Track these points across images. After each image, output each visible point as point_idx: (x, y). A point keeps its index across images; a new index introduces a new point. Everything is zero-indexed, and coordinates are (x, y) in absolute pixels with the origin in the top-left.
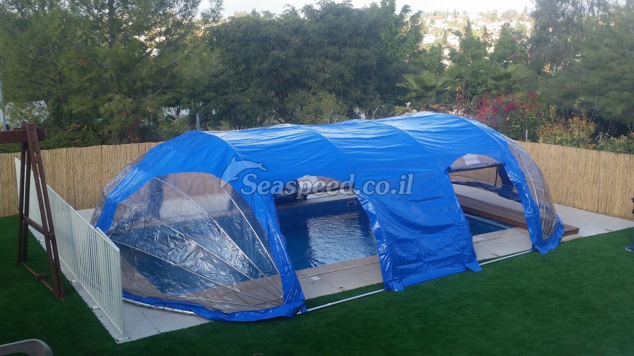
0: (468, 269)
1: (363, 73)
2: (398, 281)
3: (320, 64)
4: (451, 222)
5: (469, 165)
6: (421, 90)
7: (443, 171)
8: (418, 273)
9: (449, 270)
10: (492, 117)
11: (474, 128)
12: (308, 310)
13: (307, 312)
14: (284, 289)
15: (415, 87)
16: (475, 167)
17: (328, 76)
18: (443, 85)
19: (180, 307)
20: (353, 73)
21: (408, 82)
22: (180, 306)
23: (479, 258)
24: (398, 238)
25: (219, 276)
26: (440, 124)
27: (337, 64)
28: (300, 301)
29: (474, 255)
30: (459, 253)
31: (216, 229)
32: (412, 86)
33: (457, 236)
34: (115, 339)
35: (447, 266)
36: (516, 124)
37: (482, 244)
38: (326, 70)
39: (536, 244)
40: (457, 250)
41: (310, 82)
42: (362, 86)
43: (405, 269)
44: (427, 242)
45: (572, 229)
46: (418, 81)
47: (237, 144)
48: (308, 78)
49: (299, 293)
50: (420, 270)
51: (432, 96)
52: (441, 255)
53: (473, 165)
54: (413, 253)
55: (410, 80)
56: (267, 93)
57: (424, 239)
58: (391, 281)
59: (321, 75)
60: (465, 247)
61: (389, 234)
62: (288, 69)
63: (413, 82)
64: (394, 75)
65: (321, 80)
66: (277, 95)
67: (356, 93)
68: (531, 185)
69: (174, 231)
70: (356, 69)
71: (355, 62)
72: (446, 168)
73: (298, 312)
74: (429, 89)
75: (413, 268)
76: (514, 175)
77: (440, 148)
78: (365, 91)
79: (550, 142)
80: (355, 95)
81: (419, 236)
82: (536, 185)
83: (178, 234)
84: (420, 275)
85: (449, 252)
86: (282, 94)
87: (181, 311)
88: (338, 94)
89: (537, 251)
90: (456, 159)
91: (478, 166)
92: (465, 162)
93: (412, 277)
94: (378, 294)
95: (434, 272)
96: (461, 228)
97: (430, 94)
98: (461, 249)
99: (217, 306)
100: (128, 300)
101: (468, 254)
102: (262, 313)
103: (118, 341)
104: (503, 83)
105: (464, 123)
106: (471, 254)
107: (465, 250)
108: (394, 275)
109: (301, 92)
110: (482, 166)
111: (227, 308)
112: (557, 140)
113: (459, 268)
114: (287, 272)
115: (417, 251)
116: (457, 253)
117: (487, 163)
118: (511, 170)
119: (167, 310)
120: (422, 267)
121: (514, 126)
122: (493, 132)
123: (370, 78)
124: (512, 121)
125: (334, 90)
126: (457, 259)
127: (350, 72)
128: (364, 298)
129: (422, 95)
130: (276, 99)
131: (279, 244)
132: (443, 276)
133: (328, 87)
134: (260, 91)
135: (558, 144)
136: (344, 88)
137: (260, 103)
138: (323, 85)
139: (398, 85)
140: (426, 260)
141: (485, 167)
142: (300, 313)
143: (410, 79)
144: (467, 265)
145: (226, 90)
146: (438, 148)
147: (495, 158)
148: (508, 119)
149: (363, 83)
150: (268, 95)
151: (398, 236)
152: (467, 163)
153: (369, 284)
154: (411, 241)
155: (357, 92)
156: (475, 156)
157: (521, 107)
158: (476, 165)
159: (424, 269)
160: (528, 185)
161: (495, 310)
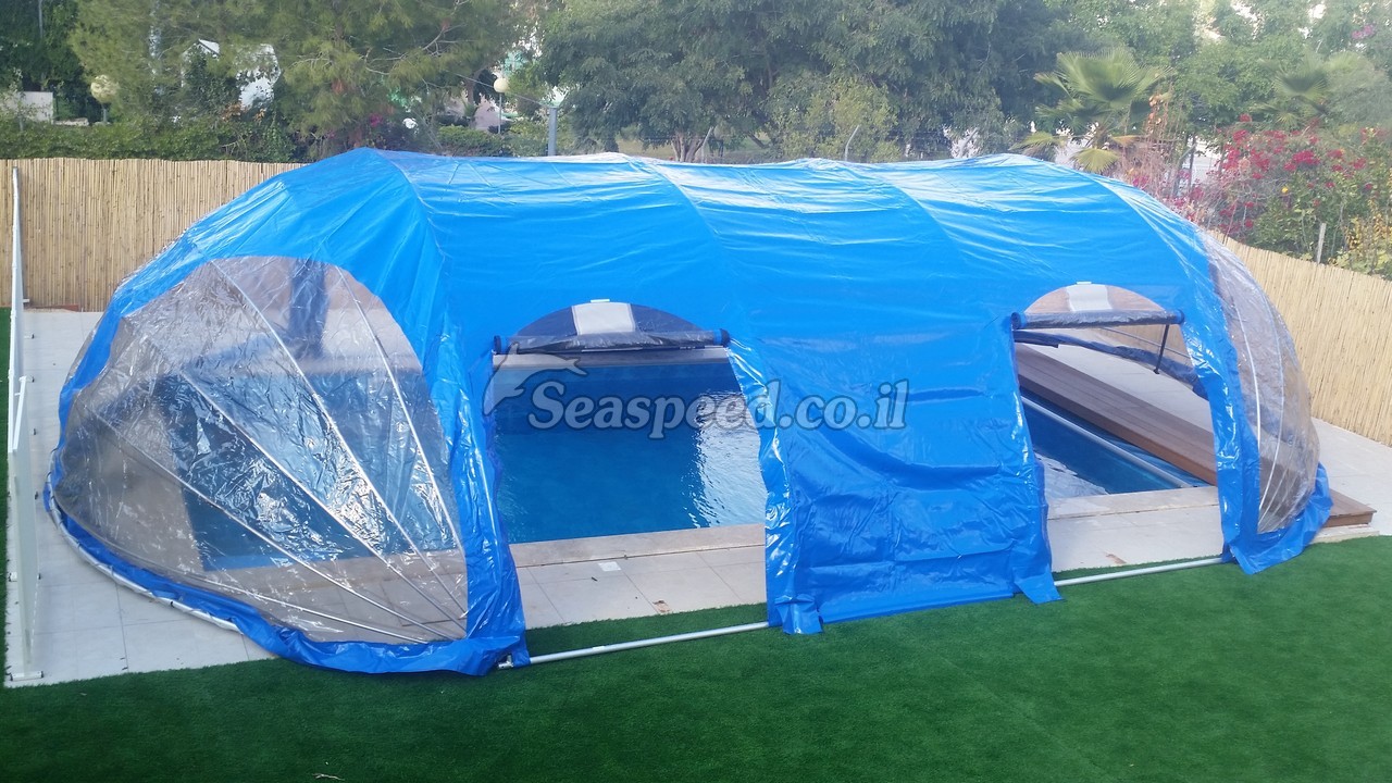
0: (1018, 592)
1: (961, 41)
2: (808, 606)
3: (858, 11)
4: (994, 465)
5: (1079, 315)
6: (1096, 97)
7: (998, 323)
8: (872, 589)
9: (966, 588)
10: (1250, 183)
11: (1122, 211)
12: (533, 660)
13: (530, 665)
14: (470, 599)
15: (1083, 85)
16: (1093, 320)
17: (872, 41)
18: (1151, 89)
19: (208, 607)
20: (933, 37)
21: (1065, 71)
22: (210, 605)
23: (1058, 565)
24: (828, 494)
25: (305, 543)
26: (1032, 193)
27: (897, 13)
28: (512, 633)
29: (1043, 555)
30: (1002, 546)
31: (316, 417)
32: (1075, 83)
33: (1003, 501)
34: (8, 671)
35: (962, 578)
36: (1304, 206)
37: (1094, 522)
38: (872, 25)
39: (1235, 543)
40: (997, 539)
41: (829, 52)
42: (959, 74)
43: (835, 577)
44: (914, 510)
45: (1353, 512)
46: (1091, 72)
47: (442, 194)
48: (828, 42)
49: (513, 612)
50: (880, 581)
51: (1120, 113)
52: (949, 547)
53: (1090, 314)
54: (867, 535)
55: (1071, 68)
56: (726, 71)
57: (908, 501)
58: (789, 603)
59: (858, 36)
60: (1021, 534)
61: (800, 479)
62: (779, 15)
63: (1079, 71)
64: (1044, 53)
65: (855, 50)
66: (750, 77)
67: (939, 89)
68: (1251, 383)
69: (215, 412)
70: (945, 29)
71: (942, 11)
72: (1010, 315)
73: (504, 661)
74: (1114, 93)
75: (859, 574)
76: (1204, 352)
77: (1006, 259)
78: (964, 87)
79: (1362, 266)
80: (935, 94)
81: (893, 492)
82: (1264, 384)
83: (221, 418)
84: (876, 594)
85: (975, 542)
86: (760, 78)
87: (207, 616)
88: (896, 88)
89: (1235, 561)
90: (1044, 293)
91: (1101, 319)
92: (1067, 304)
93: (854, 596)
94: (743, 636)
95: (923, 589)
96: (1018, 481)
97: (1115, 106)
98: (1009, 536)
99: (292, 620)
100: (102, 567)
101: (1028, 552)
102: (406, 653)
103: (12, 679)
104: (1311, 95)
105: (1098, 196)
106: (1034, 553)
107: (1021, 542)
108: (799, 588)
109: (807, 74)
110: (1116, 319)
111: (313, 626)
112: (1380, 262)
113: (996, 586)
114: (488, 554)
115: (880, 529)
116: (994, 547)
117: (1133, 312)
118: (1200, 337)
119: (179, 610)
120: (888, 575)
121: (1298, 211)
122: (1179, 229)
123: (983, 55)
124: (1295, 196)
125: (884, 77)
126: (992, 562)
127: (927, 35)
128: (701, 643)
129: (1095, 108)
130: (746, 88)
131: (478, 479)
132: (944, 606)
133: (871, 69)
134: (711, 64)
135: (1381, 272)
136: (910, 73)
137: (709, 94)
138: (862, 59)
139: (1039, 77)
140: (902, 556)
141: (1125, 324)
142: (508, 664)
143: (1072, 63)
144: (1019, 582)
145: (633, 57)
146: (999, 258)
147: (1159, 299)
148: (1285, 190)
149: (963, 66)
150: (729, 75)
151: (830, 488)
152: (1076, 307)
153: (735, 603)
154: (867, 503)
155: (943, 89)
156: (1102, 289)
157: (1329, 163)
158: (1097, 314)
159: (892, 580)
160: (1242, 381)
161: (1038, 728)
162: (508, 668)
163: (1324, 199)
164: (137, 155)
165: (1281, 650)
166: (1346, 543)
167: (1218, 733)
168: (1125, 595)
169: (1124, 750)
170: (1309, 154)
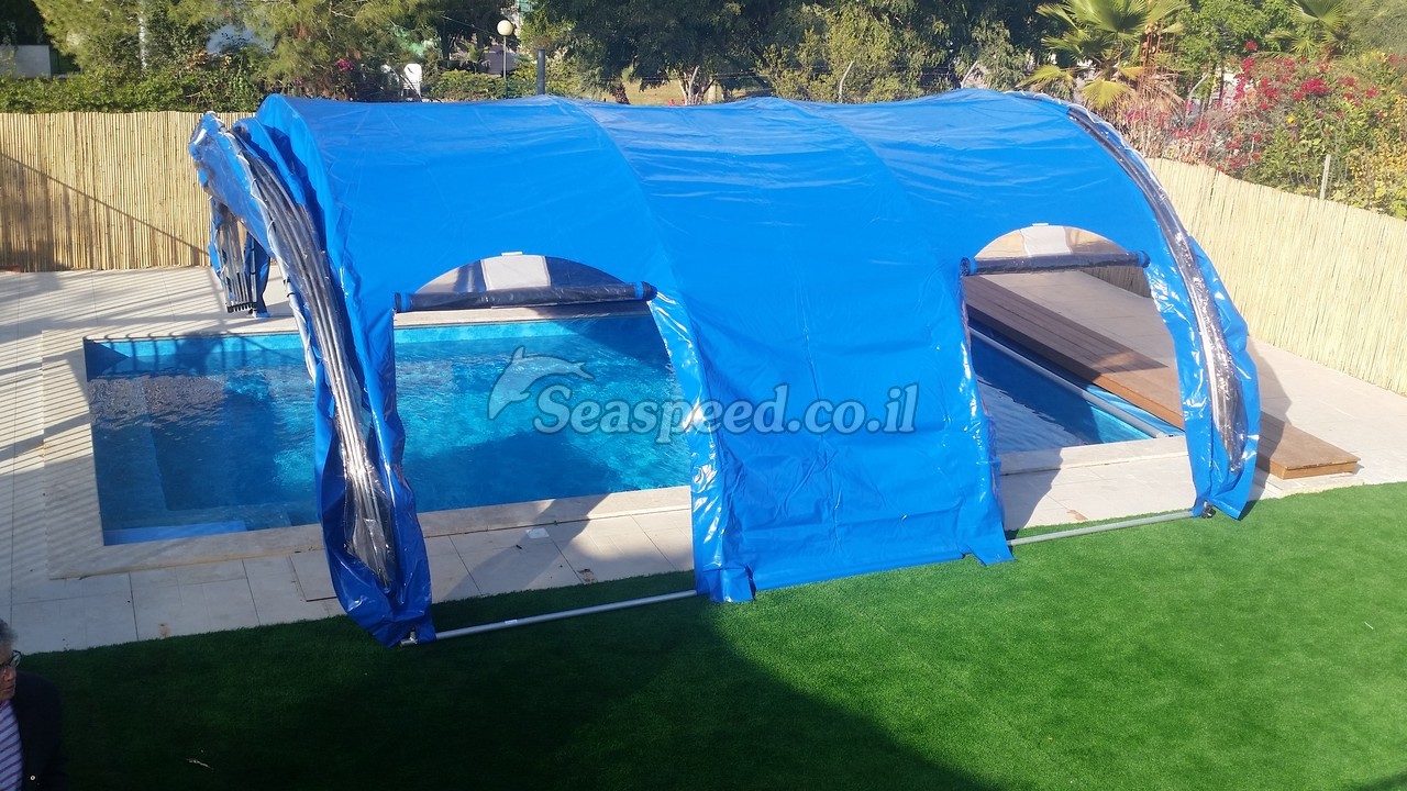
0: (968, 554)
2: (740, 572)
5: (1034, 259)
6: (1104, 26)
7: (946, 269)
9: (911, 550)
10: (1257, 113)
12: (439, 635)
13: (436, 641)
15: (1092, 14)
30: (949, 505)
32: (1082, 13)
35: (907, 539)
36: (1311, 136)
39: (1205, 496)
40: (943, 498)
43: (769, 542)
45: (1337, 460)
50: (818, 544)
52: (892, 508)
58: (716, 571)
72: (959, 260)
73: (406, 638)
74: (1124, 22)
75: (794, 538)
76: (1170, 297)
79: (1359, 200)
88: (900, 22)
92: (1021, 247)
94: (671, 604)
98: (957, 494)
104: (1329, 20)
108: (728, 554)
116: (941, 506)
118: (1165, 280)
120: (828, 538)
121: (1304, 141)
124: (1302, 127)
126: (939, 521)
129: (1100, 41)
139: (1043, 10)
142: (411, 640)
144: (970, 543)
147: (1122, 242)
148: (1293, 121)
152: (1031, 251)
159: (832, 542)
161: (969, 699)
162: (412, 645)
163: (1332, 128)
164: (99, 108)
165: (1241, 609)
166: (1326, 494)
167: (1162, 701)
168: (1082, 553)
169: (1059, 720)
170: (1318, 82)
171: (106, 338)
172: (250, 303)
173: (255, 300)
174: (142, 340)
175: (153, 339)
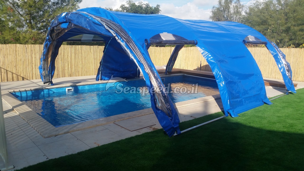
30: (259, 93)
52: (250, 94)
58: (229, 110)
72: (243, 41)
106: (265, 93)
113: (260, 103)
144: (264, 101)
154: (235, 83)
171: (14, 91)
172: (49, 82)
173: (50, 81)
174: (23, 91)
175: (26, 91)
